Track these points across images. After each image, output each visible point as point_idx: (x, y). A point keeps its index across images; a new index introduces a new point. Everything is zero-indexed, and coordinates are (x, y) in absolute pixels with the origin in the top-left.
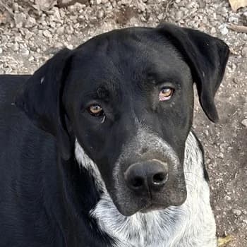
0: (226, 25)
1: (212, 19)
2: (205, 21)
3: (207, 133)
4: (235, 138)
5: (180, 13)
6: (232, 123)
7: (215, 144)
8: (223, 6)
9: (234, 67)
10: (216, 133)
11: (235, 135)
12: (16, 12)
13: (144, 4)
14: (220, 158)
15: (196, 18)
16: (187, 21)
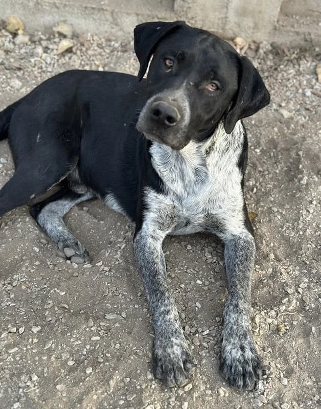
0: (311, 90)
1: (302, 84)
2: (297, 84)
3: (272, 154)
4: (291, 163)
5: (280, 75)
6: (291, 151)
7: (276, 163)
8: (313, 78)
9: (307, 118)
10: (278, 156)
11: (291, 160)
13: (258, 64)
14: (276, 173)
15: (291, 81)
16: (284, 81)
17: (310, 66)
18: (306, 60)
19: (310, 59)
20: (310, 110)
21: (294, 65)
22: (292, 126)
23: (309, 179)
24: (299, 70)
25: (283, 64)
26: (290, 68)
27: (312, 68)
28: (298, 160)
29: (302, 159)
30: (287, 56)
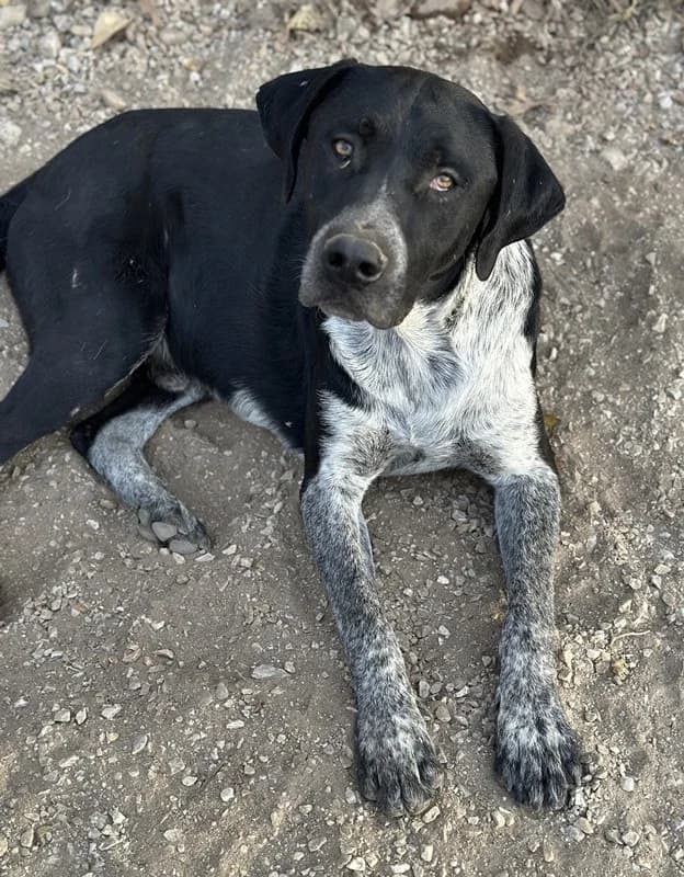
0: (672, 93)
1: (652, 80)
2: (640, 81)
3: (589, 263)
4: (630, 280)
5: (601, 61)
6: (631, 253)
7: (597, 282)
8: (676, 61)
9: (665, 164)
10: (603, 266)
11: (632, 275)
12: (344, 14)
13: (549, 36)
14: (599, 306)
15: (626, 74)
16: (611, 75)
17: (669, 31)
18: (659, 18)
19: (667, 16)
20: (672, 144)
21: (632, 31)
22: (632, 190)
23: (671, 318)
24: (643, 43)
25: (606, 34)
26: (623, 41)
27: (673, 35)
28: (646, 275)
29: (656, 271)
30: (615, 11)
